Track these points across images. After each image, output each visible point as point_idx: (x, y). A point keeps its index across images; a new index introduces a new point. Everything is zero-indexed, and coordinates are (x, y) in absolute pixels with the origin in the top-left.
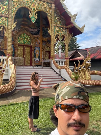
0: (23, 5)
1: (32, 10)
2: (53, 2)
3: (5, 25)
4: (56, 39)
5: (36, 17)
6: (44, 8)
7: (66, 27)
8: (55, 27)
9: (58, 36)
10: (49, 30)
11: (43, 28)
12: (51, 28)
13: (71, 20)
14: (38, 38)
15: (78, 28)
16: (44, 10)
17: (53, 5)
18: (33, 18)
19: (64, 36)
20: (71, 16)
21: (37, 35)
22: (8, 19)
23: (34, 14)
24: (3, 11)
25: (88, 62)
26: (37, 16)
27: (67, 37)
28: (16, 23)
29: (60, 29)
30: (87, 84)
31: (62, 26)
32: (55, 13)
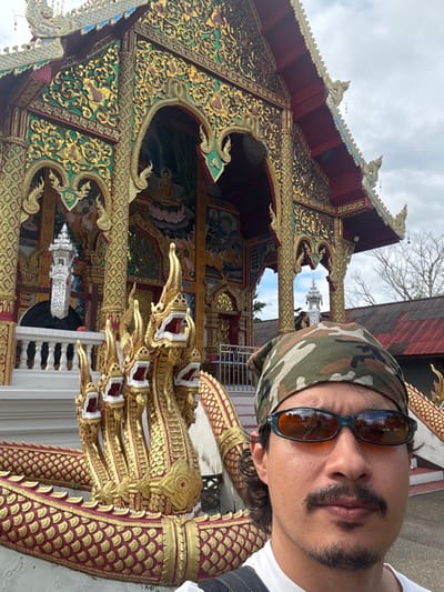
0: (174, 96)
1: (211, 124)
2: (286, 102)
4: (302, 257)
5: (228, 159)
6: (256, 121)
8: (296, 207)
10: (274, 215)
11: (208, 209)
15: (385, 216)
17: (287, 116)
20: (361, 166)
21: (184, 240)
22: (114, 151)
23: (219, 143)
24: (95, 108)
26: (230, 153)
27: (338, 251)
28: (149, 170)
31: (319, 205)
32: (294, 148)
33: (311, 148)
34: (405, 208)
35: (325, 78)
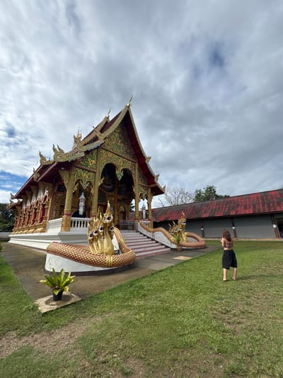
0: (110, 161)
1: (118, 167)
3: (92, 181)
5: (122, 175)
7: (149, 186)
12: (135, 187)
13: (155, 180)
14: (112, 196)
16: (129, 168)
17: (137, 165)
18: (119, 175)
20: (154, 176)
22: (95, 175)
23: (120, 171)
24: (91, 165)
25: (183, 223)
28: (103, 178)
29: (143, 188)
31: (145, 185)
33: (143, 171)
34: (165, 186)
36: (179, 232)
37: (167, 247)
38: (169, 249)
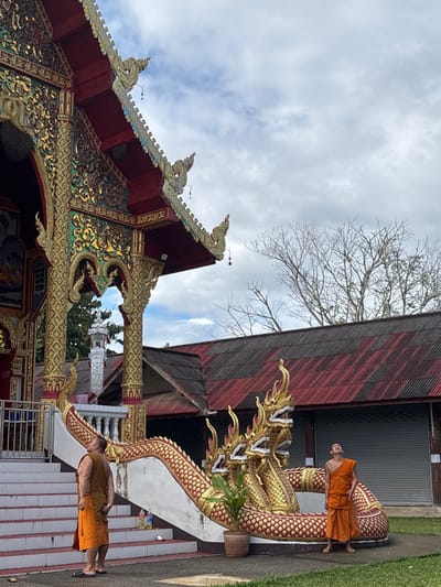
2: (66, 79)
4: (81, 281)
6: (18, 104)
7: (133, 221)
8: (76, 216)
9: (88, 266)
10: (42, 227)
12: (50, 220)
13: (164, 188)
15: (196, 231)
16: (18, 116)
17: (67, 97)
19: (120, 272)
20: (162, 167)
25: (278, 416)
27: (136, 273)
29: (100, 230)
30: (293, 537)
31: (110, 213)
32: (75, 138)
33: (101, 139)
34: (226, 220)
35: (111, 57)
36: (257, 460)
37: (180, 535)
38: (191, 546)
